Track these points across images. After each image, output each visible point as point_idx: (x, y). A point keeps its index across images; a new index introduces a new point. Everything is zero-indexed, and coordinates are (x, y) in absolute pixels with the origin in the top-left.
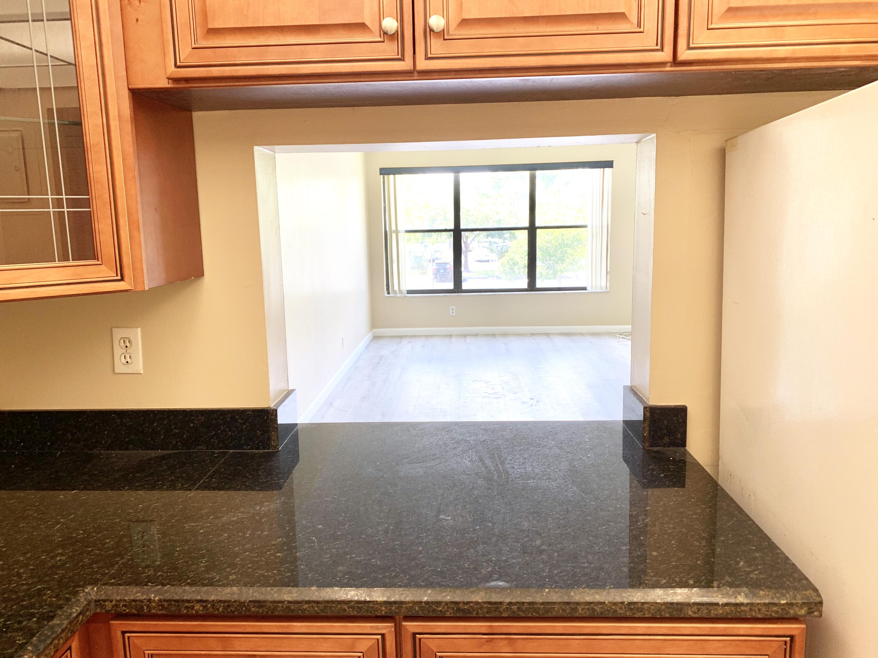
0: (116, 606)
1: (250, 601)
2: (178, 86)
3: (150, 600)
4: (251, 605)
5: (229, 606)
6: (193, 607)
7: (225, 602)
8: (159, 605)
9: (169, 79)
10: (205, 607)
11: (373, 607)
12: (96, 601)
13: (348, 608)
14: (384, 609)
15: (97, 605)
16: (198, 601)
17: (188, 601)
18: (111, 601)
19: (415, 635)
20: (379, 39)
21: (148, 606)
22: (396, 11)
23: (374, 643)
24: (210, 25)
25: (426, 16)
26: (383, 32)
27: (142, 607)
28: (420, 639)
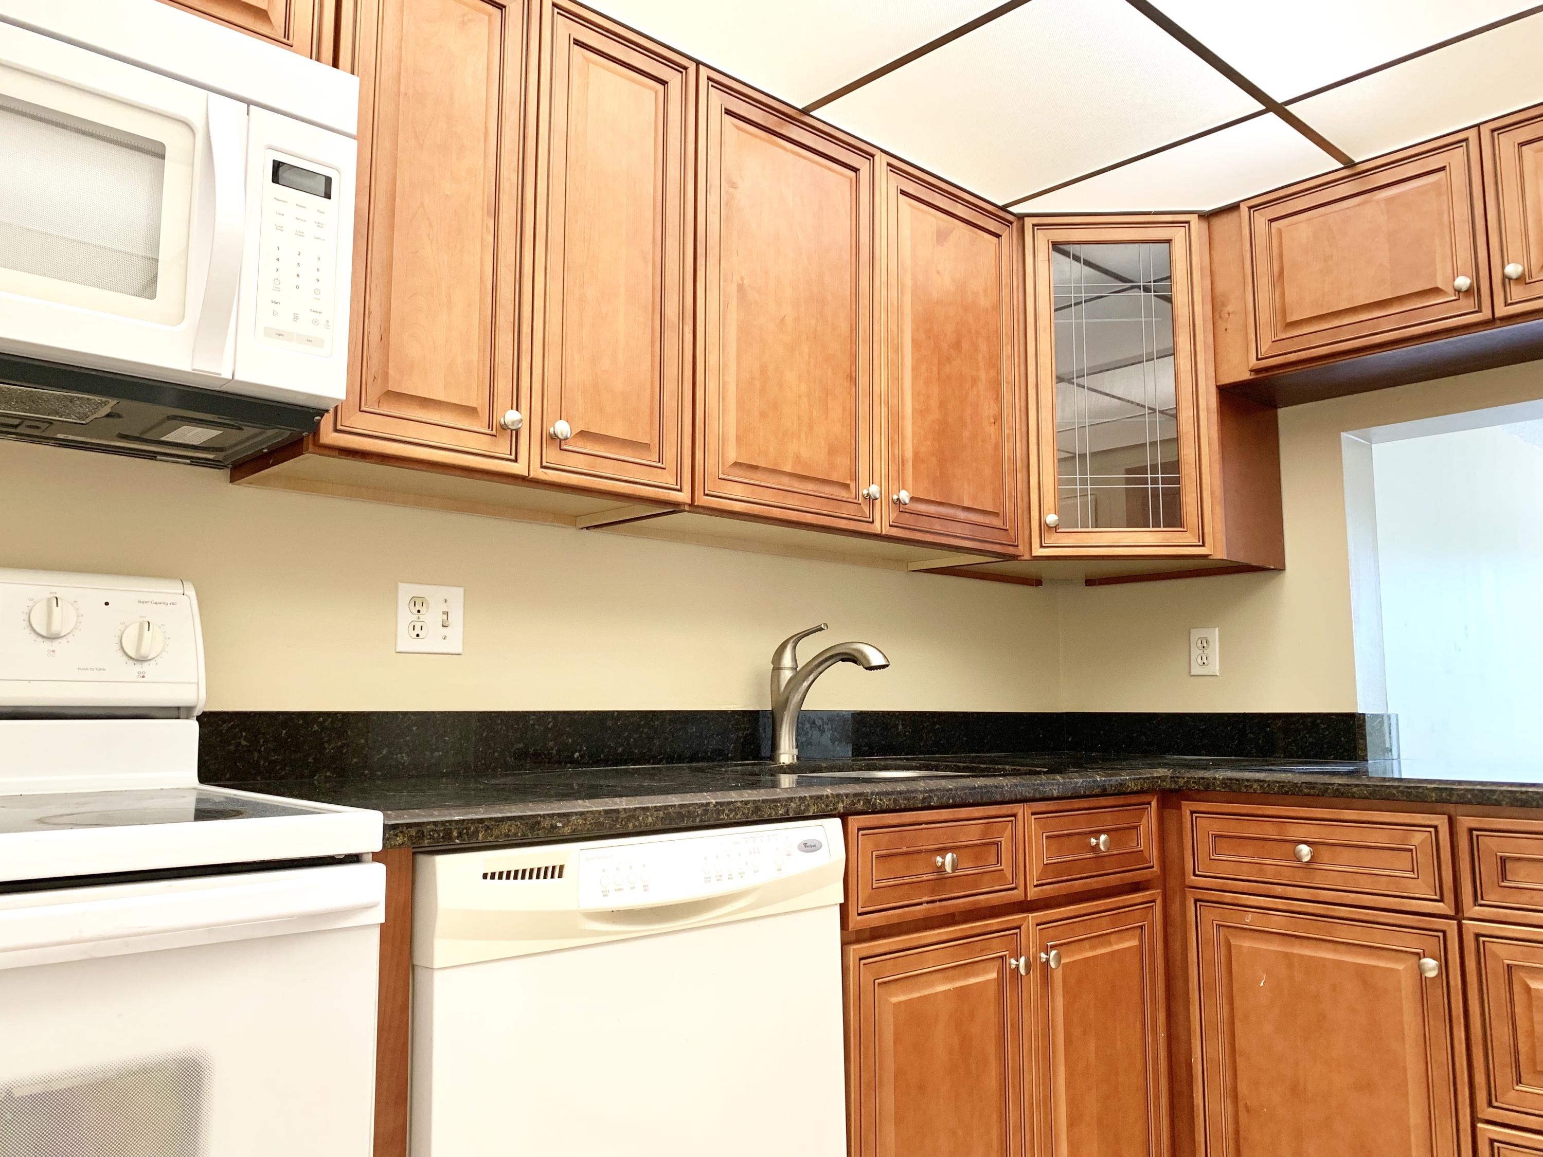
0: (1187, 782)
2: (1258, 376)
3: (1215, 779)
4: (1304, 785)
5: (1283, 787)
6: (1251, 787)
7: (1279, 782)
8: (1223, 784)
9: (1251, 371)
10: (1261, 786)
11: (1422, 793)
12: (1172, 777)
13: (1398, 793)
14: (1434, 795)
15: (1172, 781)
16: (1256, 781)
17: (1248, 780)
18: (1183, 778)
19: (1471, 830)
20: (1454, 298)
21: (1214, 784)
22: (1470, 268)
23: (1427, 837)
24: (1288, 321)
25: (1503, 267)
26: (1455, 290)
27: (1208, 784)
28: (1477, 836)
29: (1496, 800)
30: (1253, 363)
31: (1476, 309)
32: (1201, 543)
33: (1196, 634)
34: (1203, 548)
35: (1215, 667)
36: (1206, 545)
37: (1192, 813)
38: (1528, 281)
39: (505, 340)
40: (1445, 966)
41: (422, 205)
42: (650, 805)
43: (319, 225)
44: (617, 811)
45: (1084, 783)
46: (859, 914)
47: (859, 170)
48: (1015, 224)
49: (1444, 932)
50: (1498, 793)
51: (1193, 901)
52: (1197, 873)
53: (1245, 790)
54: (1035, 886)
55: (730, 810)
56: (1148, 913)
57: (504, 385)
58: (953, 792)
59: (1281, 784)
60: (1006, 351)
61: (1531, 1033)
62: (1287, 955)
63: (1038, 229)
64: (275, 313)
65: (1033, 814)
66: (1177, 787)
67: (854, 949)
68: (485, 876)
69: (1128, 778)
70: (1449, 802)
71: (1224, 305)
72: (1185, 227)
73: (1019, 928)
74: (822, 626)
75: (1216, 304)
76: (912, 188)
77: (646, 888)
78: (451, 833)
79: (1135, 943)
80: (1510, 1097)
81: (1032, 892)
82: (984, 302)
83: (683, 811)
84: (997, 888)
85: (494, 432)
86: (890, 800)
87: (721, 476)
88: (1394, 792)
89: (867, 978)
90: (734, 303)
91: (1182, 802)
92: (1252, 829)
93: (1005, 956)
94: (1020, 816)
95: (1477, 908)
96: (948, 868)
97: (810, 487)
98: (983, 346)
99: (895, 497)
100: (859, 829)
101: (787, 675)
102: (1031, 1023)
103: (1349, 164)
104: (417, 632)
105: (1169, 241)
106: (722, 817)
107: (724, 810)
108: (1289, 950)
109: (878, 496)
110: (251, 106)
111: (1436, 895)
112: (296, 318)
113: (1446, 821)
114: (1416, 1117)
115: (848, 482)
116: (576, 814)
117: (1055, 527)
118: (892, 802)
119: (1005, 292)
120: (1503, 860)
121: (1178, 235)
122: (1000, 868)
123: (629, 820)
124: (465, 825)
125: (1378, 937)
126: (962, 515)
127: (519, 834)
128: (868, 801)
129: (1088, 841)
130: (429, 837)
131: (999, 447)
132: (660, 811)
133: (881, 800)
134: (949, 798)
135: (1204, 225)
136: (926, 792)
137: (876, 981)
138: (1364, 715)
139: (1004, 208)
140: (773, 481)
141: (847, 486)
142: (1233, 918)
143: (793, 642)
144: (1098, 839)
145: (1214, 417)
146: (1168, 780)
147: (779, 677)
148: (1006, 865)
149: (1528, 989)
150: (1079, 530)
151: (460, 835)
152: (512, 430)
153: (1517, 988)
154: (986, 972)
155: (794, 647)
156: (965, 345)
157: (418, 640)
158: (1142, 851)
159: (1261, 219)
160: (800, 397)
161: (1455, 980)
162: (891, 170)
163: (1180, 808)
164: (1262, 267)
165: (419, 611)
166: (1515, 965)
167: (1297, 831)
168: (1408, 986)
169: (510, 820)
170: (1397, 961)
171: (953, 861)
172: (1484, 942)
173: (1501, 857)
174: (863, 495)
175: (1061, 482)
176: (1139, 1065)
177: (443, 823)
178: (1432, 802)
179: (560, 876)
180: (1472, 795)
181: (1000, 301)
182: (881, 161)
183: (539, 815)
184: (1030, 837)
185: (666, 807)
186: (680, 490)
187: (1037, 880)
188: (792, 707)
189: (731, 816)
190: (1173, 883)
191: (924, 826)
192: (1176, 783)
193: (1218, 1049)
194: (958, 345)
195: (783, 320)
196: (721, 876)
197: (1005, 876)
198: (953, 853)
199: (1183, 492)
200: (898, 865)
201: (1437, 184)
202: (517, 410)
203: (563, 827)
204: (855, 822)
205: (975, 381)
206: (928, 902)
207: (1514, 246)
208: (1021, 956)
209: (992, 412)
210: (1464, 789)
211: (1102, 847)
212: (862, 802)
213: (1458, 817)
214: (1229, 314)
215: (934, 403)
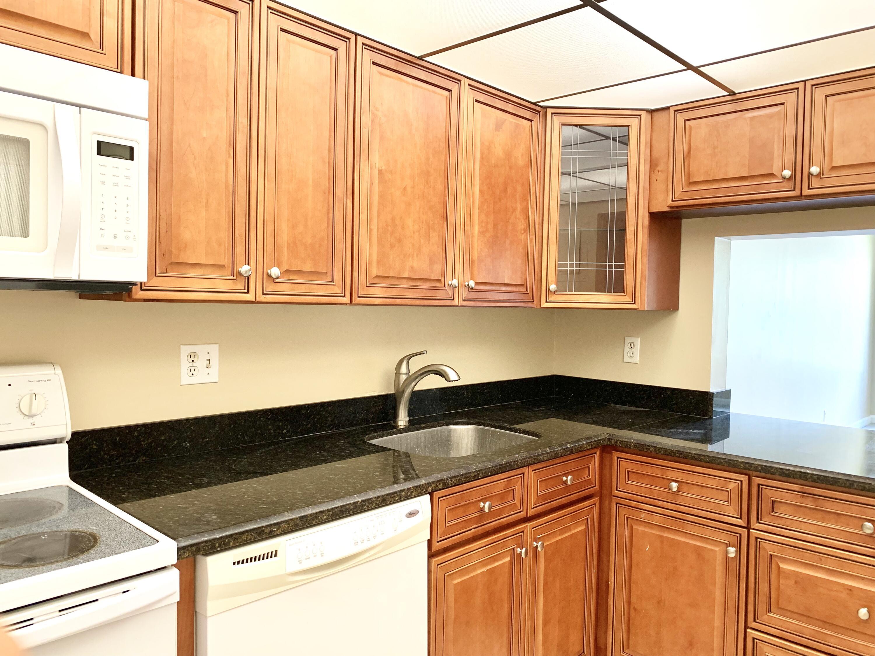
0: (616, 442)
1: (676, 450)
2: (672, 210)
3: (631, 442)
4: (676, 452)
5: (666, 451)
6: (649, 449)
7: (664, 449)
8: (634, 446)
10: (655, 450)
11: (736, 463)
12: (608, 439)
13: (724, 462)
14: (742, 465)
15: (608, 441)
16: (652, 446)
17: (648, 446)
18: (614, 440)
19: (759, 485)
20: (781, 181)
21: (630, 445)
22: (792, 166)
23: (736, 486)
24: (691, 181)
25: (809, 168)
26: (782, 177)
27: (627, 445)
28: (762, 488)
29: (773, 472)
30: (670, 202)
31: (793, 189)
32: (633, 302)
33: (628, 340)
34: (634, 305)
35: (637, 359)
36: (636, 303)
37: (618, 458)
38: (822, 177)
39: (241, 221)
40: (739, 552)
41: (189, 146)
42: (324, 509)
43: (127, 178)
44: (306, 516)
45: (561, 450)
46: (438, 542)
47: (451, 90)
48: (541, 113)
49: (740, 535)
50: (774, 469)
51: (615, 504)
52: (618, 489)
53: (646, 450)
54: (532, 508)
55: (369, 503)
56: (591, 510)
57: (240, 249)
58: (491, 469)
59: (665, 450)
60: (533, 189)
61: (778, 589)
62: (661, 537)
63: (554, 116)
64: (103, 236)
65: (533, 471)
66: (611, 444)
67: (434, 561)
68: (234, 564)
69: (585, 443)
70: (749, 470)
71: (656, 166)
72: (638, 118)
73: (523, 532)
74: (424, 352)
75: (653, 165)
76: (482, 97)
77: (322, 555)
78: (215, 545)
79: (583, 527)
80: (765, 617)
81: (531, 512)
82: (521, 162)
83: (343, 509)
84: (512, 513)
85: (235, 278)
86: (456, 480)
87: (368, 285)
88: (722, 461)
89: (441, 574)
90: (376, 181)
91: (613, 452)
92: (648, 470)
93: (515, 548)
94: (526, 474)
95: (758, 524)
96: (486, 510)
97: (419, 284)
98: (519, 189)
99: (467, 284)
100: (439, 498)
101: (403, 377)
102: (526, 579)
103: (732, 93)
104: (192, 372)
105: (628, 126)
106: (365, 508)
107: (366, 504)
108: (662, 534)
109: (457, 285)
110: (82, 108)
111: (738, 515)
112: (115, 237)
113: (747, 479)
114: (717, 622)
115: (440, 279)
116: (284, 522)
117: (555, 292)
118: (457, 481)
119: (534, 154)
120: (773, 502)
121: (633, 122)
122: (514, 502)
123: (313, 520)
124: (222, 540)
125: (707, 533)
126: (504, 288)
127: (253, 539)
128: (445, 483)
129: (562, 478)
130: (203, 550)
131: (526, 246)
132: (330, 511)
133: (452, 481)
134: (488, 473)
135: (649, 116)
136: (476, 472)
137: (446, 575)
138: (713, 393)
139: (535, 104)
140: (397, 283)
141: (439, 281)
142: (635, 514)
143: (407, 359)
144: (567, 477)
145: (646, 230)
146: (607, 440)
147: (399, 378)
148: (517, 501)
149: (779, 567)
150: (568, 293)
151: (220, 546)
152: (245, 277)
153: (773, 566)
154: (504, 557)
155: (408, 362)
156: (509, 190)
157: (193, 377)
158: (590, 479)
159: (681, 118)
160: (414, 233)
161: (744, 558)
162: (470, 88)
163: (611, 454)
164: (679, 147)
165: (193, 361)
166: (774, 555)
167: (671, 474)
168: (720, 559)
169: (248, 532)
170: (716, 546)
171: (489, 505)
172: (759, 541)
173: (772, 500)
174: (448, 285)
175: (559, 265)
176: (582, 589)
177: (210, 541)
178: (741, 469)
179: (275, 556)
180: (761, 468)
181: (530, 161)
182: (465, 82)
183: (263, 527)
184: (531, 483)
185: (333, 509)
186: (344, 296)
187: (533, 505)
188: (406, 396)
189: (369, 506)
190: (605, 492)
191: (474, 489)
192: (610, 442)
193: (622, 579)
194: (505, 190)
195: (405, 189)
196: (363, 540)
197: (516, 506)
198: (489, 501)
199: (626, 273)
200: (460, 511)
201: (779, 112)
202: (248, 265)
203: (277, 530)
204: (436, 495)
205: (514, 210)
206: (475, 528)
207: (817, 156)
208: (523, 548)
209: (523, 227)
210: (758, 464)
211: (569, 483)
212: (441, 484)
213: (753, 477)
214: (659, 172)
215: (490, 227)
